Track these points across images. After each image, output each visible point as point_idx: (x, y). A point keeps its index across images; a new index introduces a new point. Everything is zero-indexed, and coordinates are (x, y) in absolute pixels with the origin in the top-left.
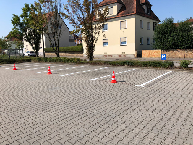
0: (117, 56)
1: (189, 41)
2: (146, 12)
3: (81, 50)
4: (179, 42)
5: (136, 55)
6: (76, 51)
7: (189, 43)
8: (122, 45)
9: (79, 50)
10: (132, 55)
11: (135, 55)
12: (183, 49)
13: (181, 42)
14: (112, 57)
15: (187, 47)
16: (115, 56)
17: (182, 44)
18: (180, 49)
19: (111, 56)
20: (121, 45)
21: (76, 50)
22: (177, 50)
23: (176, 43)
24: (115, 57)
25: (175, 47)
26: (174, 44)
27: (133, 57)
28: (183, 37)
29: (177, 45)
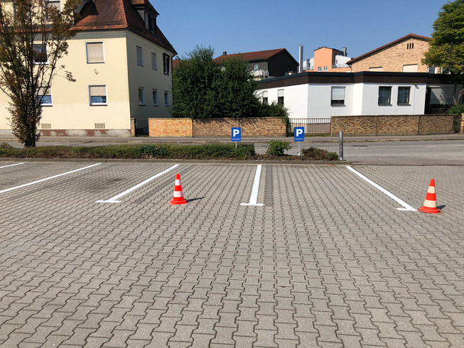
0: (83, 133)
1: (246, 102)
2: (147, 27)
4: (228, 101)
5: (133, 131)
7: (246, 105)
8: (93, 104)
10: (123, 131)
11: (129, 130)
12: (235, 117)
13: (231, 102)
14: (66, 135)
15: (243, 112)
16: (76, 132)
17: (234, 106)
18: (230, 117)
19: (62, 132)
20: (91, 105)
22: (224, 120)
23: (221, 103)
24: (75, 135)
25: (219, 114)
26: (217, 106)
27: (126, 135)
28: (236, 91)
29: (225, 109)
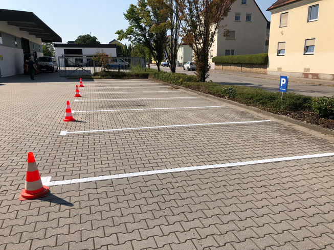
3: (263, 62)
6: (256, 64)
9: (260, 62)
11: (333, 75)
21: (255, 61)
